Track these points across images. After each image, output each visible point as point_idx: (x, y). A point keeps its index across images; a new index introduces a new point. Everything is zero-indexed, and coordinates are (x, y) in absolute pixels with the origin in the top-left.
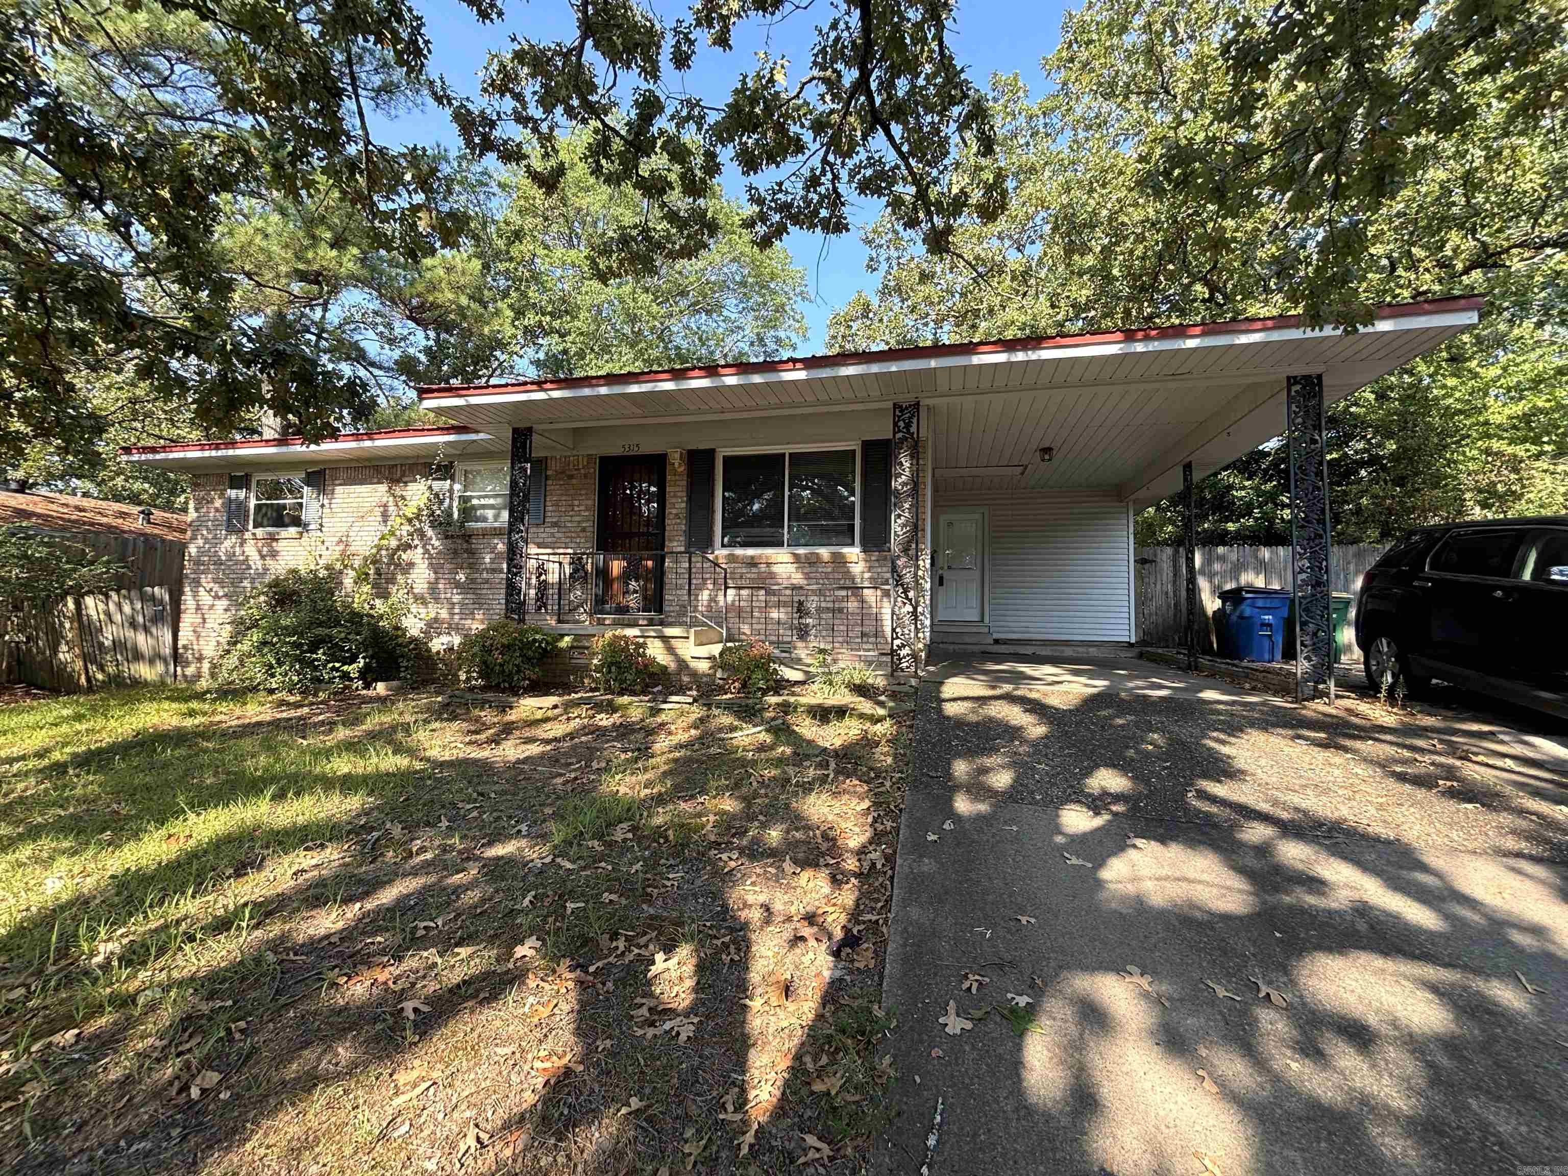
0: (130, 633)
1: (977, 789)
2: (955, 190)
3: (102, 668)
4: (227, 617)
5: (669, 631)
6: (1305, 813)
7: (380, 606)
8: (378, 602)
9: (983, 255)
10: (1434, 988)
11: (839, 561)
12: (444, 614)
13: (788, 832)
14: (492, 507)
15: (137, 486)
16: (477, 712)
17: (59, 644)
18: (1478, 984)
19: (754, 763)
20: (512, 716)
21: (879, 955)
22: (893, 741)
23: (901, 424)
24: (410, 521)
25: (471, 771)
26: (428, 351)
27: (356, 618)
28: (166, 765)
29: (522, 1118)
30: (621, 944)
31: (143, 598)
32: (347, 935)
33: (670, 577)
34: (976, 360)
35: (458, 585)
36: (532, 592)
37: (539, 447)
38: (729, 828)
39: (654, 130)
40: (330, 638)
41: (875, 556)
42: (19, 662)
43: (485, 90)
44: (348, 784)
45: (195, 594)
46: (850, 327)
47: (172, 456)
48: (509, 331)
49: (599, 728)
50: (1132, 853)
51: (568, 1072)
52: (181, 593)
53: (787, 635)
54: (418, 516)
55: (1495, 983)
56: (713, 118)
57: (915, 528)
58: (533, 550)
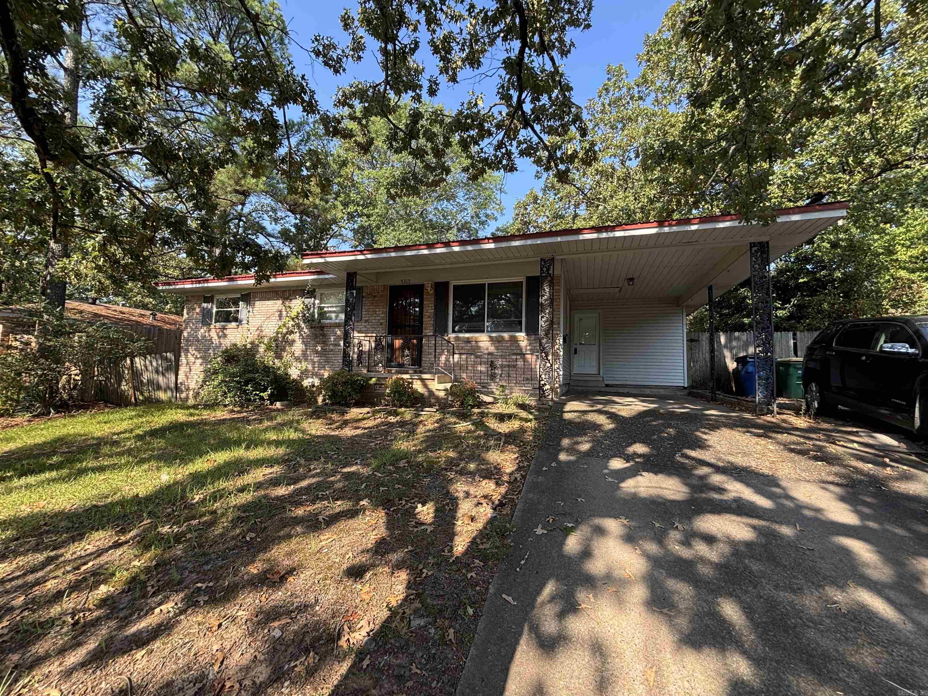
0: (155, 376)
1: (570, 450)
2: (570, 152)
3: (142, 394)
4: (202, 368)
5: (425, 376)
6: (732, 464)
7: (278, 363)
8: (276, 361)
9: (600, 169)
10: (754, 527)
11: (514, 340)
12: (310, 367)
13: (478, 465)
14: (334, 312)
15: (147, 300)
16: (329, 415)
17: (121, 381)
18: (776, 527)
19: (464, 438)
20: (347, 417)
21: (513, 510)
22: (535, 430)
23: (545, 269)
24: (293, 319)
25: (332, 439)
26: (296, 226)
27: (267, 369)
28: (190, 435)
29: (368, 551)
30: (404, 502)
31: (162, 358)
32: (291, 495)
33: (425, 348)
34: (581, 237)
35: (317, 352)
36: (355, 356)
37: (359, 282)
38: (451, 462)
39: (419, 126)
40: (254, 379)
41: (533, 337)
42: (101, 390)
43: (335, 105)
44: (278, 443)
45: (186, 356)
46: (526, 209)
47: (177, 287)
48: (339, 215)
49: (390, 423)
50: (639, 478)
51: (384, 539)
52: (180, 356)
53: (485, 379)
54: (297, 317)
55: (784, 527)
56: (448, 120)
57: (552, 323)
58: (356, 334)
